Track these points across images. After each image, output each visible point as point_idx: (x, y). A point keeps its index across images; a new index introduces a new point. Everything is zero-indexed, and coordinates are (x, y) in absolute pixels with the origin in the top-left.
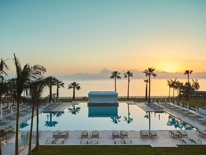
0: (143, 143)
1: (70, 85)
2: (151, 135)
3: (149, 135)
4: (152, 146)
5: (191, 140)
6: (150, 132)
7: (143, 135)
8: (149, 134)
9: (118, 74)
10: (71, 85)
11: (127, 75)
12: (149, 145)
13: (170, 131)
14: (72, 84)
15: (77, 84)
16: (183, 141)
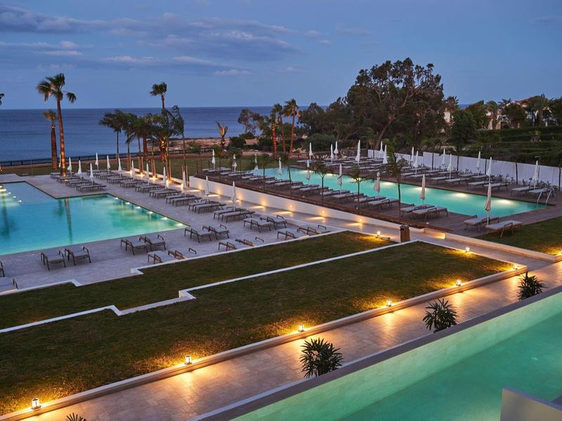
0: (51, 282)
2: (73, 257)
3: (66, 258)
4: (77, 284)
5: (172, 253)
6: (68, 251)
7: (49, 260)
8: (69, 256)
12: (68, 284)
13: (122, 241)
16: (155, 257)
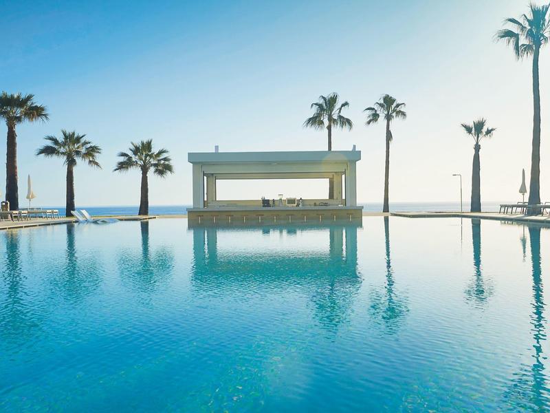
1: (123, 155)
9: (340, 109)
10: (130, 153)
11: (382, 114)
14: (136, 151)
15: (155, 150)
